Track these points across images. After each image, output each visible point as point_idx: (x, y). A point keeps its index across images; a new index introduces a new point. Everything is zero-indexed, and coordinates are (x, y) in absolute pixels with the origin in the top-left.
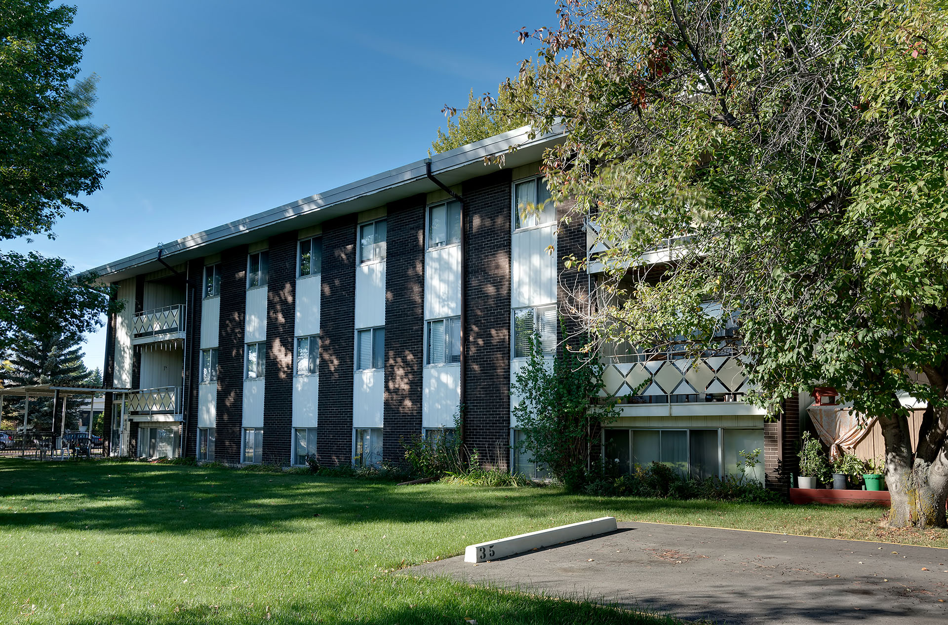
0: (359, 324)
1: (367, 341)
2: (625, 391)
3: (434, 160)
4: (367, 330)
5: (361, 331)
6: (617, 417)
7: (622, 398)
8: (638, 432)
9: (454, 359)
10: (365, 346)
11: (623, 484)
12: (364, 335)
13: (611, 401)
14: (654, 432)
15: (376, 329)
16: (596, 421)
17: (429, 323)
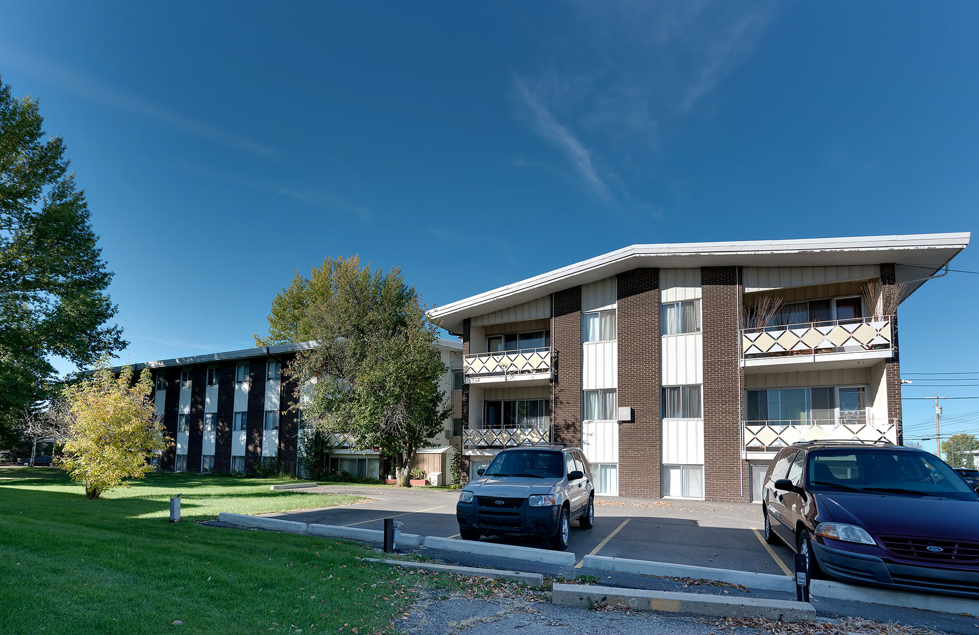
0: (235, 410)
1: (239, 417)
2: (337, 444)
3: (270, 348)
4: (239, 413)
5: (236, 413)
6: (332, 454)
7: (335, 447)
8: (342, 460)
9: (276, 428)
10: (238, 421)
11: (333, 478)
12: (237, 415)
13: (331, 448)
14: (347, 459)
15: (243, 413)
16: (328, 455)
17: (266, 412)
